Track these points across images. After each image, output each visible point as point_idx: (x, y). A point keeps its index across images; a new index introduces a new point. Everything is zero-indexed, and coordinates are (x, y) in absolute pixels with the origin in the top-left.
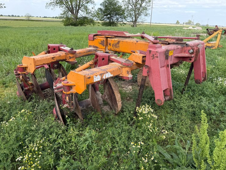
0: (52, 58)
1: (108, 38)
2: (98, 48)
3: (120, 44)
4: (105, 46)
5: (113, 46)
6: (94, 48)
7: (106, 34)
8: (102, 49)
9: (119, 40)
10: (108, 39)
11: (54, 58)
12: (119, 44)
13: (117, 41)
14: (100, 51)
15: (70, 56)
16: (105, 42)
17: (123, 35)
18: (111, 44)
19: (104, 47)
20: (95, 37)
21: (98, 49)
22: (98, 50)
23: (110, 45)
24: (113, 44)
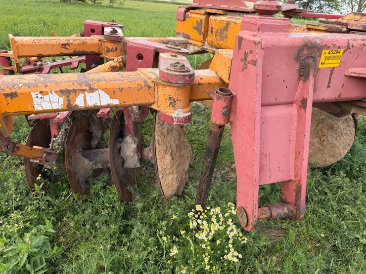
0: (62, 44)
1: (210, 14)
2: (189, 39)
3: (229, 29)
4: (202, 36)
5: (216, 35)
6: (184, 37)
7: (207, 5)
8: (196, 41)
9: (229, 20)
10: (211, 17)
11: (67, 47)
12: (227, 30)
13: (225, 23)
14: (194, 45)
15: (107, 47)
16: (203, 26)
17: (241, 8)
18: (214, 31)
19: (201, 38)
20: (188, 13)
21: (190, 41)
22: (191, 44)
23: (212, 32)
24: (218, 30)
